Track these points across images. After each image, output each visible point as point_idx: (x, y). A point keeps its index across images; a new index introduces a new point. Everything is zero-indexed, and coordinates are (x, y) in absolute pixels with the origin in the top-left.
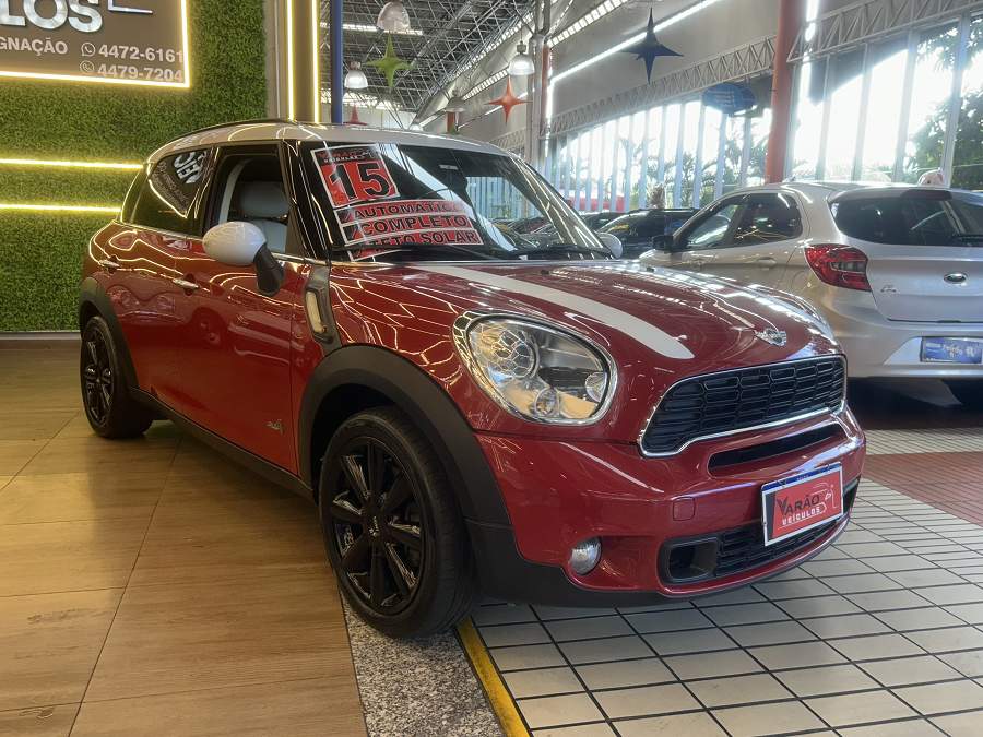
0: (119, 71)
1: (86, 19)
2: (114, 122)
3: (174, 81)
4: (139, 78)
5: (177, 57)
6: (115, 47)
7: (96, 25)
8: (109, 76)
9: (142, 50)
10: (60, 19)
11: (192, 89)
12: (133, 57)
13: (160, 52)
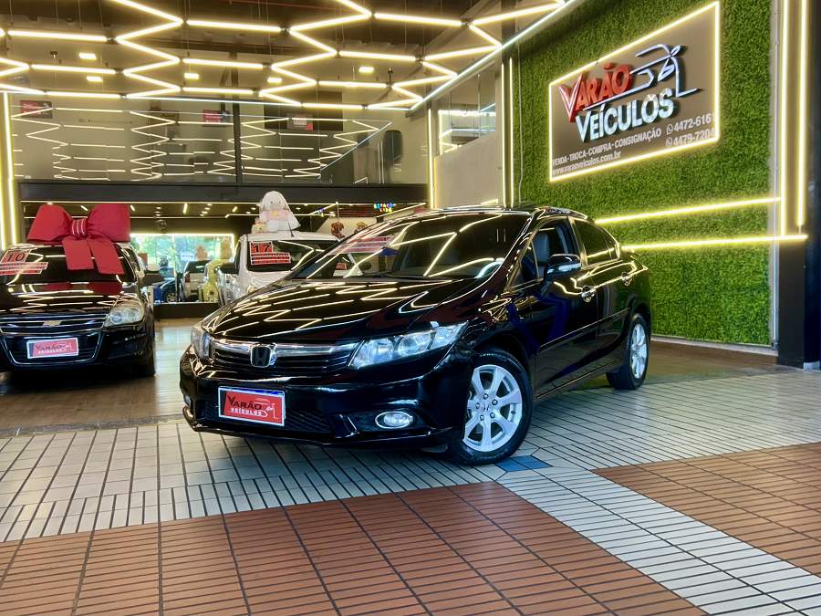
0: (683, 139)
1: (665, 109)
2: (682, 178)
3: (711, 137)
4: (694, 141)
5: (712, 117)
6: (682, 123)
7: (670, 111)
8: (679, 145)
9: (694, 121)
10: (655, 114)
11: (721, 140)
12: (690, 127)
13: (703, 118)
